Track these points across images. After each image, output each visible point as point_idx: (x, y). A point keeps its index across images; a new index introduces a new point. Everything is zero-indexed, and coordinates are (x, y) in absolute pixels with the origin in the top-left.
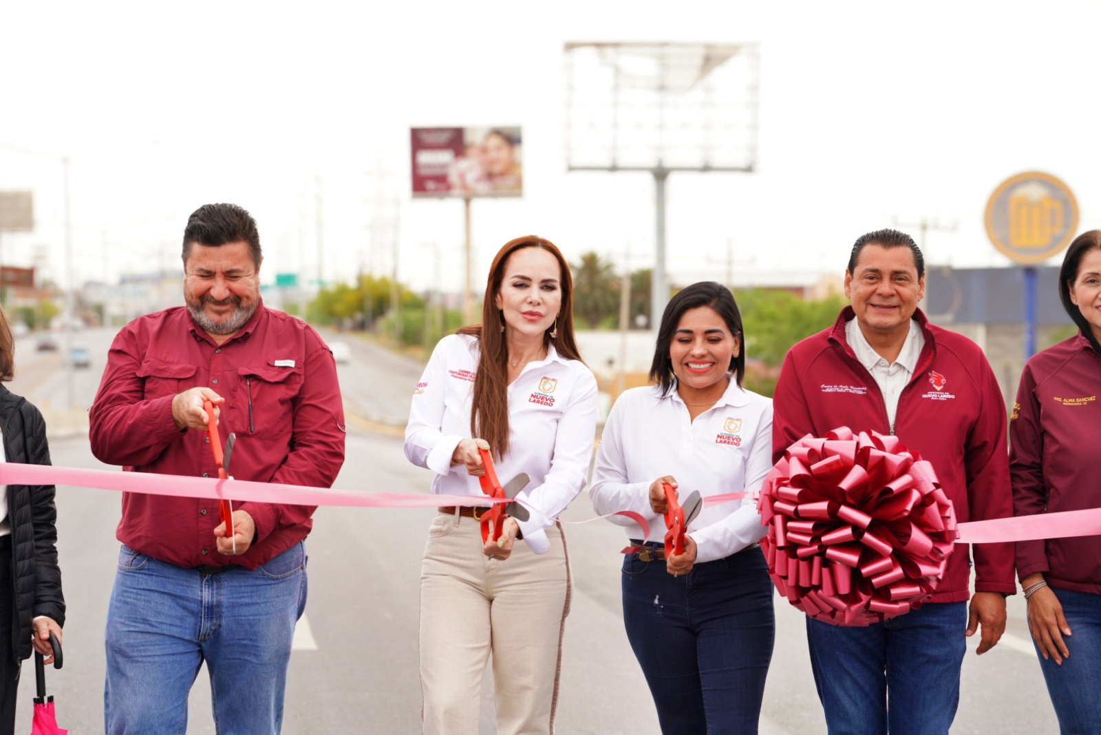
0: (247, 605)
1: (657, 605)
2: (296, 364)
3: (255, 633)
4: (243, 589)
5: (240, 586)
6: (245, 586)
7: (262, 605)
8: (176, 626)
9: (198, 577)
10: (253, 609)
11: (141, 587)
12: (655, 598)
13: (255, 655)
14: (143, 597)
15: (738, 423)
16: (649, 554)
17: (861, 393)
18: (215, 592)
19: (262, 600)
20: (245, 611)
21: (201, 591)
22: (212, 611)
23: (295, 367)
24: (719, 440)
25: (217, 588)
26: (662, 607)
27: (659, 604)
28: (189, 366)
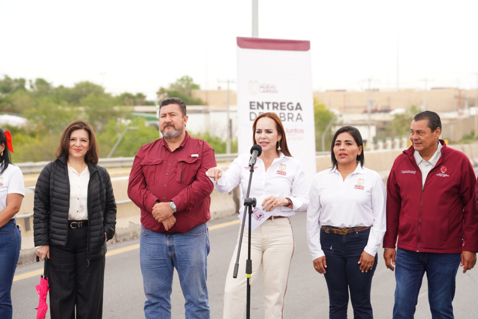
0: (183, 245)
1: (331, 250)
2: (199, 156)
3: (188, 256)
4: (181, 240)
5: (180, 239)
6: (182, 239)
7: (189, 246)
8: (161, 255)
9: (165, 236)
10: (186, 247)
11: (148, 243)
12: (331, 247)
13: (189, 264)
14: (149, 247)
15: (363, 181)
16: (329, 230)
17: (415, 173)
18: (171, 241)
19: (189, 244)
20: (183, 248)
21: (166, 241)
22: (171, 248)
23: (199, 157)
24: (356, 187)
25: (172, 240)
26: (333, 250)
27: (332, 249)
28: (160, 159)
